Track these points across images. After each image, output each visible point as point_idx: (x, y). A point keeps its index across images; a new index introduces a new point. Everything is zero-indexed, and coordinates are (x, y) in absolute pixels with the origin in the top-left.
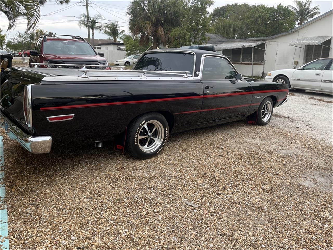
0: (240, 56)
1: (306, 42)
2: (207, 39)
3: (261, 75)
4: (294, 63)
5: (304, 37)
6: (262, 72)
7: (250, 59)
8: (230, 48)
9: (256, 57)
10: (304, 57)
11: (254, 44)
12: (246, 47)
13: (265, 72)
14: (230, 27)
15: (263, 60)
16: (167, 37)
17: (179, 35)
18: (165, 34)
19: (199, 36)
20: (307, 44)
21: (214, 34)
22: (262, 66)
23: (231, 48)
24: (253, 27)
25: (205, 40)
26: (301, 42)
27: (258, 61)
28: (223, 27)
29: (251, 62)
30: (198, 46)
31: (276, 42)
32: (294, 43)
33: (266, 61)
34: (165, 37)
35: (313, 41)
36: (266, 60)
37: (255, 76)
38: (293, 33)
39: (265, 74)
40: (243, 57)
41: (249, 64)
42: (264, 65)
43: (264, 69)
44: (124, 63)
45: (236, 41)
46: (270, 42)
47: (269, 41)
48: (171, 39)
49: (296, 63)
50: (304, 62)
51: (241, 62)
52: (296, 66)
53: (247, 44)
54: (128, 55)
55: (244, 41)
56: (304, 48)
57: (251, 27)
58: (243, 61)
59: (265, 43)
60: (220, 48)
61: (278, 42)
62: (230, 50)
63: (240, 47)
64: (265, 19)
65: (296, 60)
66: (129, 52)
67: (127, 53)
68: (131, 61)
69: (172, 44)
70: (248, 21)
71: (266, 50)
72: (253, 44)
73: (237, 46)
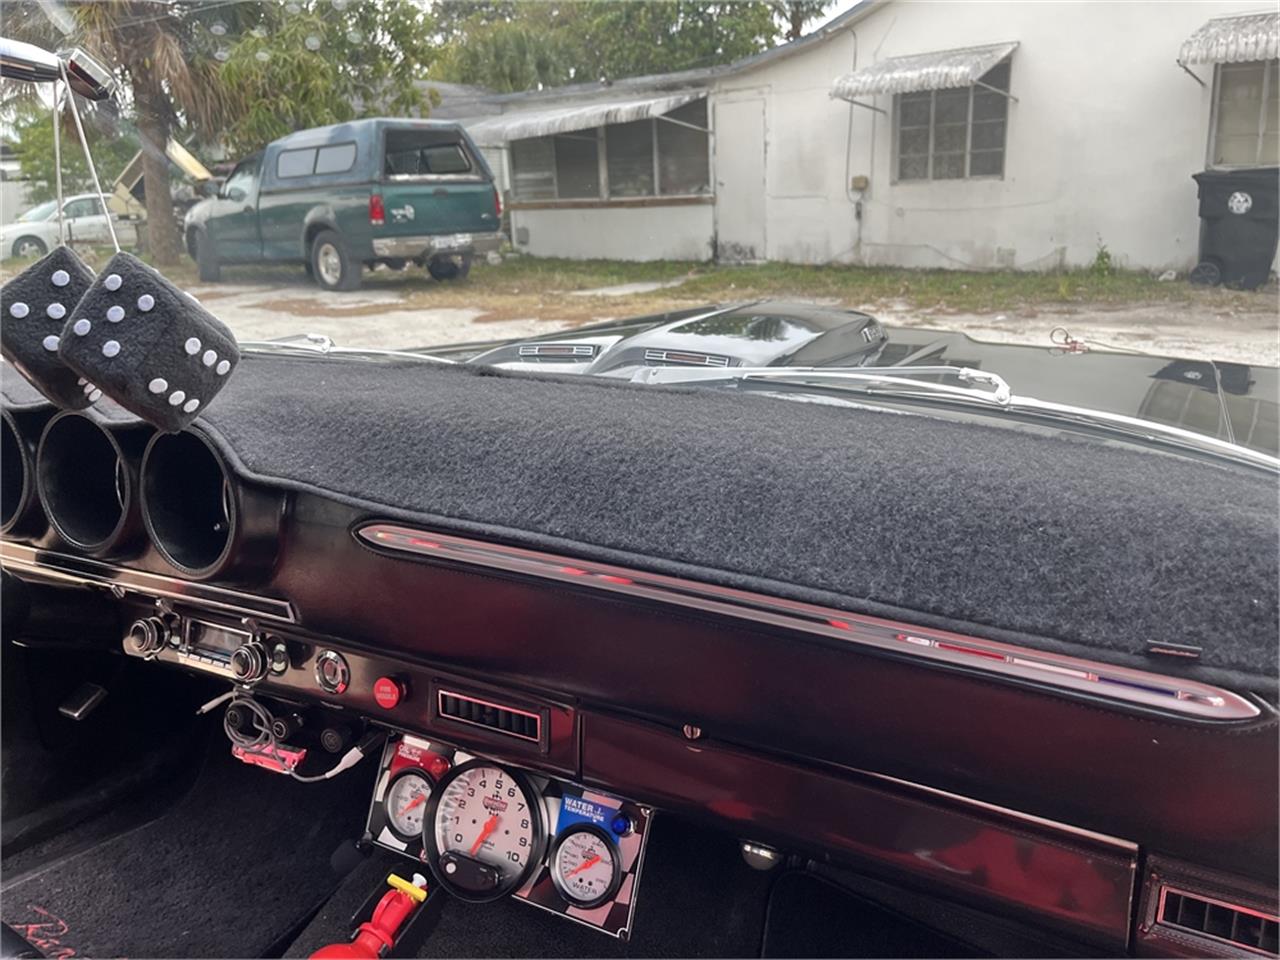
0: (596, 171)
1: (910, 74)
2: (427, 101)
3: (706, 254)
4: (850, 186)
5: (881, 58)
6: (709, 240)
7: (644, 178)
8: (545, 133)
9: (672, 168)
10: (893, 152)
11: (658, 107)
12: (623, 118)
13: (722, 239)
14: (523, 53)
15: (707, 181)
16: (210, 91)
17: (272, 78)
18: (195, 77)
19: (386, 83)
20: (916, 83)
21: (455, 82)
22: (704, 213)
23: (552, 131)
24: (620, 49)
25: (414, 102)
26: (888, 76)
27: (685, 185)
28: (493, 49)
29: (651, 192)
30: (379, 124)
31: (755, 91)
32: (851, 84)
33: (722, 184)
34: (197, 92)
35: (946, 70)
36: (719, 179)
37: (681, 259)
38: (831, 39)
39: (723, 247)
40: (609, 170)
41: (642, 204)
42: (713, 202)
43: (715, 223)
44: (11, 243)
45: (568, 98)
46: (727, 91)
47: (725, 86)
48: (234, 99)
49: (862, 185)
50: (896, 179)
51: (605, 196)
52: (863, 197)
53: (625, 109)
54: (39, 197)
55: (602, 94)
56: (890, 111)
57: (610, 47)
58: (613, 193)
59: (704, 101)
60: (497, 135)
61: (766, 90)
62: (546, 138)
63: (593, 124)
64: (664, 11)
65: (860, 169)
66: (42, 188)
67: (30, 189)
68: (48, 232)
69: (244, 127)
70: (595, 22)
71: (713, 133)
72: (652, 102)
73: (580, 116)
